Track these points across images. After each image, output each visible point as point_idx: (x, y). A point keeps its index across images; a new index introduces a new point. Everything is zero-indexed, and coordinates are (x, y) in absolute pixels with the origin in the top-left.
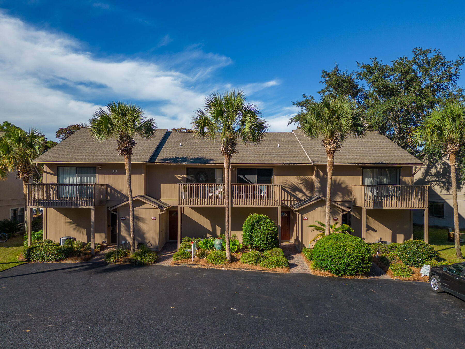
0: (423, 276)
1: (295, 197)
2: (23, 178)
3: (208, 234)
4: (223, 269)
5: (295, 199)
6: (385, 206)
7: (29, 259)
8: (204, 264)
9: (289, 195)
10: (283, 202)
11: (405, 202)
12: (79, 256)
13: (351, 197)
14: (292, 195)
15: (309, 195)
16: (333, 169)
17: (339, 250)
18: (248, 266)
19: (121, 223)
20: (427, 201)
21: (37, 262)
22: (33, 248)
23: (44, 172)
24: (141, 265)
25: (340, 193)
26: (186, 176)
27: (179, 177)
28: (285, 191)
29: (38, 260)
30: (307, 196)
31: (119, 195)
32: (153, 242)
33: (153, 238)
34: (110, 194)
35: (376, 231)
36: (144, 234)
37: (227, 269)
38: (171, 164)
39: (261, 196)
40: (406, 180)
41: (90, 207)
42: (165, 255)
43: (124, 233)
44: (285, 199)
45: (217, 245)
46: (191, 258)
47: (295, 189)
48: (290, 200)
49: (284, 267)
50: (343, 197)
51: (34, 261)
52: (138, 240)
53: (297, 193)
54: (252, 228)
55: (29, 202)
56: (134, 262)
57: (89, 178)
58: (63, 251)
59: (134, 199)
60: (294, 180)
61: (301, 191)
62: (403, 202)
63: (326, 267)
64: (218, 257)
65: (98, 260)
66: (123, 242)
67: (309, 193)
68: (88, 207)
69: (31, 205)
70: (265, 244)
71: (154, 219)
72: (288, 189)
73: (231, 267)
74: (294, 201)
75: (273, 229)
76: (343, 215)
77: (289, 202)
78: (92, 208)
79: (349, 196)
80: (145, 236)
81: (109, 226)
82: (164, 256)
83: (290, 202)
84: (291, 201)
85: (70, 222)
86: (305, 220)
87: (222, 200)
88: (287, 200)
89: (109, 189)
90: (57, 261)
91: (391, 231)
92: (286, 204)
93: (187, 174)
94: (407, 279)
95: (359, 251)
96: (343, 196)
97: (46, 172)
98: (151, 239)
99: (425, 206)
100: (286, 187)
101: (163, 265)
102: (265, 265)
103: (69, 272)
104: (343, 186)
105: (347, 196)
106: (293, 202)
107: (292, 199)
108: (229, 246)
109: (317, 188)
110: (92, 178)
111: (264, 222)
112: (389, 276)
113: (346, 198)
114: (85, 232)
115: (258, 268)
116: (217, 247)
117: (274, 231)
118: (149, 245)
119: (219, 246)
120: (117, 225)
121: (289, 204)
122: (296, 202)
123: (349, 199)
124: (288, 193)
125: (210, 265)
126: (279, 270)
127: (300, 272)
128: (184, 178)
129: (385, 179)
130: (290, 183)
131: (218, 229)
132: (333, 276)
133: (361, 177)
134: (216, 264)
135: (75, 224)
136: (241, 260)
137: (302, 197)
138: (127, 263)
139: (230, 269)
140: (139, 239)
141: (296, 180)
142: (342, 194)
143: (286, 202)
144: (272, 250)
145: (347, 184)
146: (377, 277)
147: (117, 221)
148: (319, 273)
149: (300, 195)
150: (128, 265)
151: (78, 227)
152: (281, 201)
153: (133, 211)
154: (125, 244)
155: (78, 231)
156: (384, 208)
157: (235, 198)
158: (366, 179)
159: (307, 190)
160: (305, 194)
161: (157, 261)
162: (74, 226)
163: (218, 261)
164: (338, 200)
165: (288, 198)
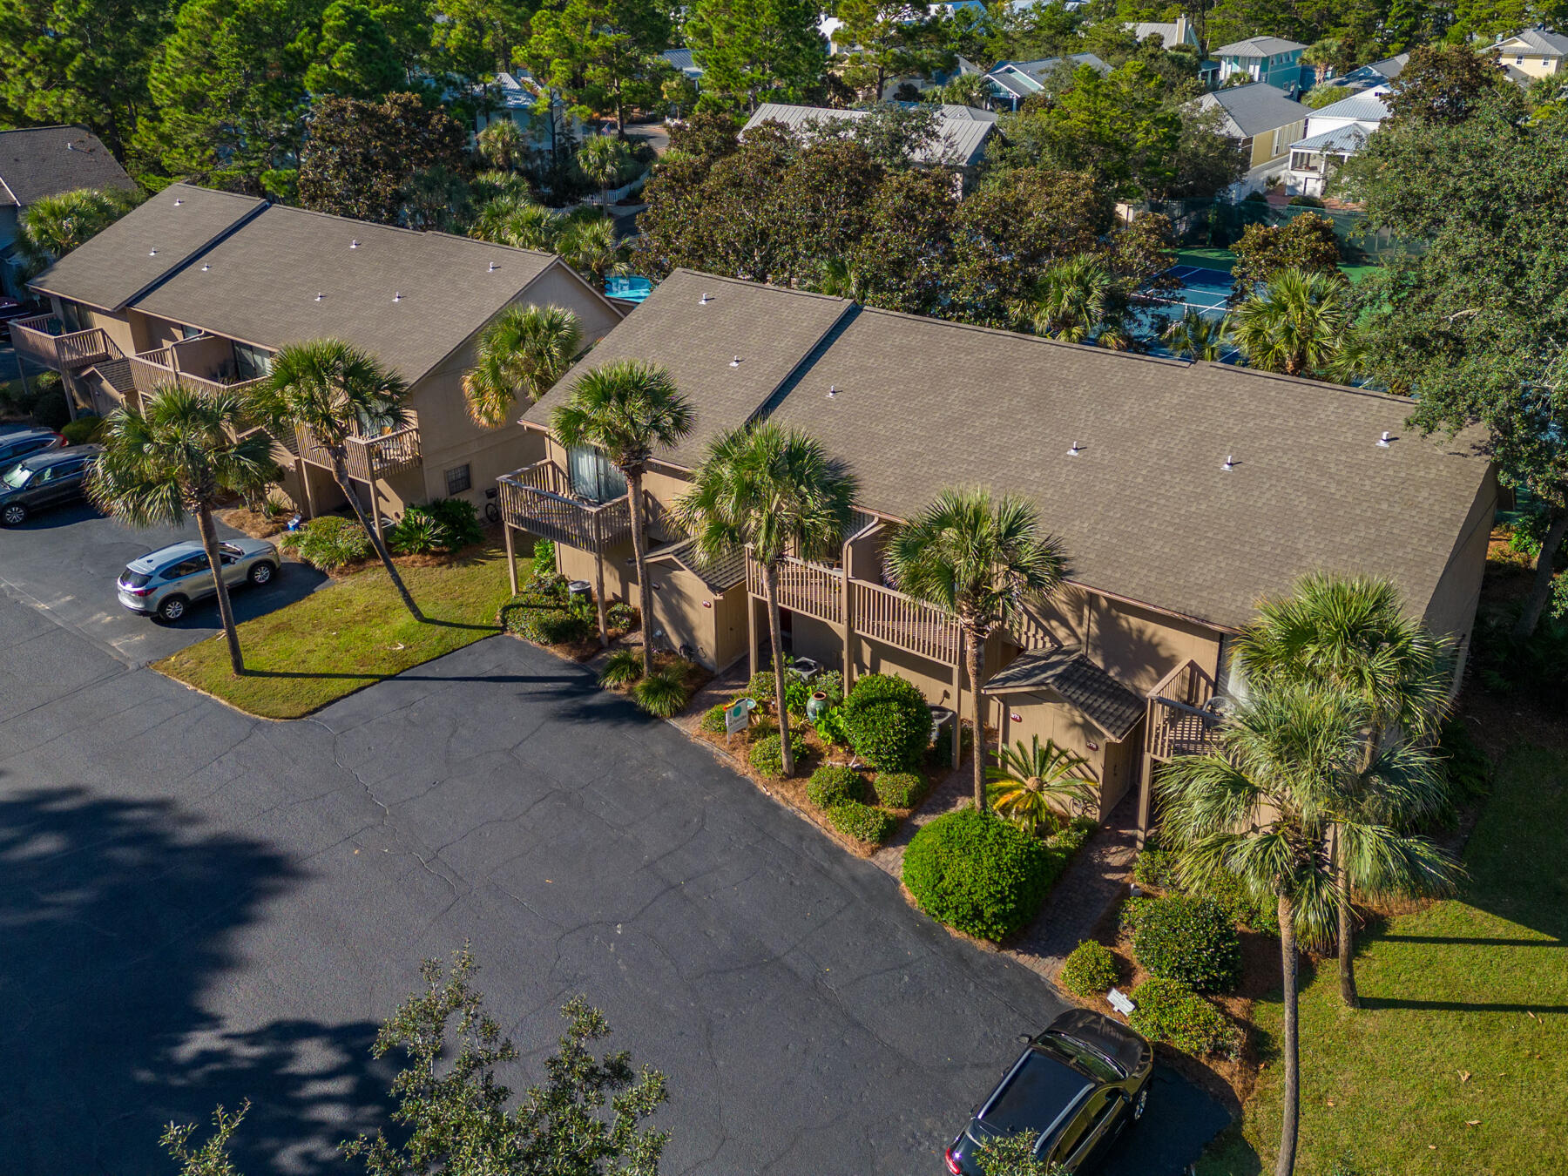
0: (1115, 1009)
1: (1047, 632)
4: (764, 790)
5: (1047, 639)
7: (504, 624)
8: (742, 761)
9: (1033, 624)
12: (575, 646)
14: (1039, 625)
18: (808, 804)
19: (654, 593)
21: (516, 636)
25: (1151, 670)
29: (516, 633)
36: (692, 628)
37: (769, 794)
42: (720, 692)
43: (659, 613)
44: (1023, 631)
47: (1050, 612)
48: (1035, 636)
49: (867, 840)
51: (512, 631)
52: (684, 639)
53: (1054, 623)
56: (636, 704)
61: (1064, 622)
64: (766, 758)
66: (659, 633)
71: (707, 606)
72: (1030, 607)
73: (780, 790)
74: (1044, 643)
77: (1032, 640)
80: (695, 634)
82: (715, 692)
84: (1036, 641)
86: (1016, 720)
88: (1027, 633)
90: (542, 644)
94: (1077, 998)
101: (682, 730)
104: (1165, 653)
106: (1040, 645)
107: (1039, 637)
112: (1058, 968)
114: (617, 575)
115: (821, 818)
118: (701, 654)
122: (1048, 645)
124: (1031, 616)
125: (750, 767)
126: (851, 844)
127: (888, 868)
133: (1216, 644)
134: (758, 772)
136: (810, 781)
137: (1066, 638)
138: (626, 699)
139: (774, 797)
140: (686, 636)
143: (1024, 637)
144: (894, 779)
145: (1174, 652)
146: (1023, 958)
148: (908, 892)
149: (1061, 633)
150: (625, 703)
154: (660, 637)
160: (1074, 633)
161: (682, 712)
163: (762, 767)
165: (1029, 629)
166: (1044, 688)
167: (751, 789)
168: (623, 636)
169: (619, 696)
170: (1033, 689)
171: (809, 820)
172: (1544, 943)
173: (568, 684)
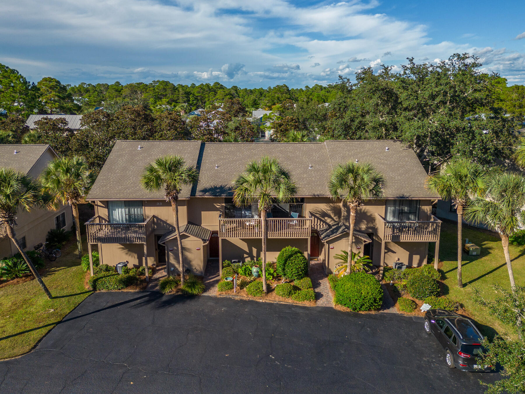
0: (422, 311)
1: (324, 222)
2: (73, 203)
3: (245, 255)
4: (261, 301)
5: (324, 224)
6: (402, 239)
7: (95, 288)
8: (245, 295)
9: (319, 221)
10: (313, 226)
11: (420, 236)
12: (137, 285)
13: (374, 224)
14: (321, 220)
15: (337, 220)
16: (355, 222)
17: (356, 294)
18: (281, 299)
19: (170, 253)
20: (439, 235)
21: (102, 291)
22: (97, 279)
23: (96, 205)
24: (192, 297)
25: (364, 221)
26: (224, 204)
27: (218, 206)
28: (315, 217)
29: (102, 289)
30: (335, 221)
31: (165, 225)
32: (198, 268)
33: (199, 265)
34: (157, 224)
35: (395, 253)
36: (190, 261)
37: (264, 301)
38: (211, 197)
39: (293, 225)
40: (425, 209)
41: (143, 243)
42: (210, 281)
43: (172, 261)
44: (315, 224)
45: (255, 272)
46: (233, 288)
47: (325, 214)
48: (320, 224)
49: (312, 300)
50: (367, 224)
51: (99, 290)
52: (185, 267)
53: (326, 218)
54: (285, 263)
55: (89, 239)
56: (185, 293)
57: (136, 209)
58: (124, 282)
59: (181, 234)
60: (323, 207)
61: (329, 217)
62: (417, 236)
63: (345, 305)
64: (257, 290)
65: (154, 288)
66: (172, 269)
67: (337, 218)
68: (141, 243)
69: (91, 242)
70: (296, 276)
71: (198, 250)
72: (317, 215)
73: (267, 299)
75: (303, 263)
76: (365, 245)
77: (319, 226)
78: (145, 243)
79: (372, 223)
80: (191, 263)
81: (156, 250)
82: (208, 281)
83: (321, 227)
85: (122, 248)
86: (332, 248)
87: (258, 233)
88: (317, 224)
89: (155, 219)
90: (119, 289)
91: (408, 253)
92: (316, 228)
93: (225, 203)
94: (410, 314)
95: (372, 294)
96: (368, 222)
97: (98, 206)
98: (196, 266)
99: (436, 239)
100: (316, 213)
101: (210, 295)
102: (295, 298)
103: (134, 306)
104: (369, 214)
105: (371, 223)
107: (321, 224)
108: (265, 275)
109: (344, 216)
110: (139, 209)
111: (295, 257)
112: (396, 310)
113: (371, 225)
114: (136, 256)
115: (290, 301)
116: (255, 274)
117: (304, 265)
118: (195, 270)
119: (256, 273)
120: (166, 255)
121: (319, 228)
122: (324, 226)
123: (372, 225)
124: (318, 218)
125: (250, 296)
126: (307, 304)
127: (324, 305)
128: (222, 206)
129: (406, 208)
130: (320, 210)
131: (255, 250)
132: (351, 311)
133: (384, 206)
134: (255, 296)
135: (127, 250)
136: (275, 291)
137: (331, 222)
138: (179, 293)
139: (267, 301)
140: (187, 266)
141: (326, 207)
142: (367, 222)
143: (316, 226)
144: (301, 281)
145: (371, 213)
146: (385, 311)
147: (166, 252)
148: (340, 308)
149: (328, 220)
150: (180, 295)
151: (129, 252)
152: (311, 225)
153: (181, 243)
154: (173, 270)
155: (130, 255)
156: (401, 241)
157: (270, 231)
158: (389, 208)
159: (335, 216)
160: (333, 219)
161: (205, 291)
162: (126, 251)
163: (256, 293)
164: (362, 227)
165: (317, 223)
166: (345, 233)
167: (257, 303)
168: (152, 277)
169: (173, 294)
170: (341, 234)
171: (285, 303)
172: (467, 263)
173: (147, 298)
